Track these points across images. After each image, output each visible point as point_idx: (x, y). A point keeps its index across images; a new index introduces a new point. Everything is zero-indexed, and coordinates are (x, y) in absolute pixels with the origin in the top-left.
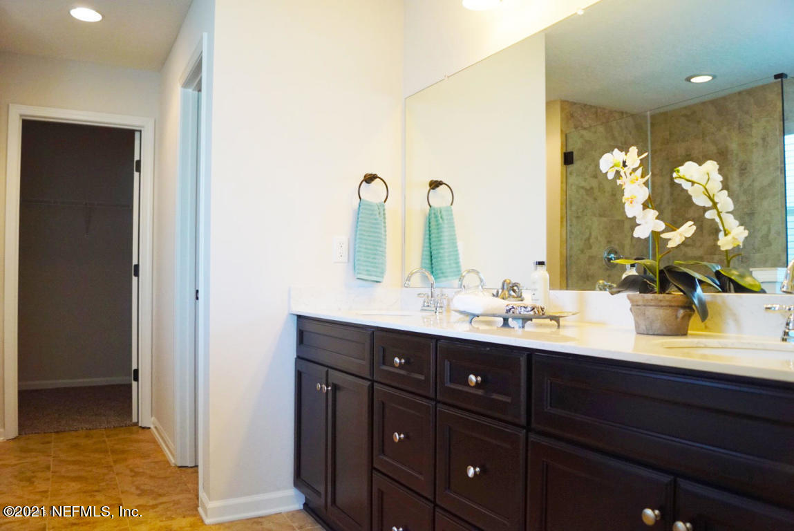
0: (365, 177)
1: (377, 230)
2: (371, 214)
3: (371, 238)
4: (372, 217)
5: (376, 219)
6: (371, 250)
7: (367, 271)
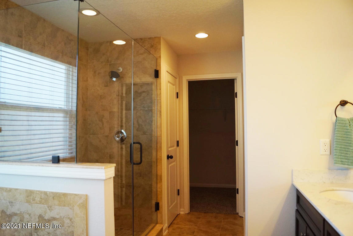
0: (341, 102)
1: (350, 139)
2: (345, 126)
3: (344, 141)
4: (345, 128)
5: (347, 129)
6: (344, 148)
7: (342, 161)
